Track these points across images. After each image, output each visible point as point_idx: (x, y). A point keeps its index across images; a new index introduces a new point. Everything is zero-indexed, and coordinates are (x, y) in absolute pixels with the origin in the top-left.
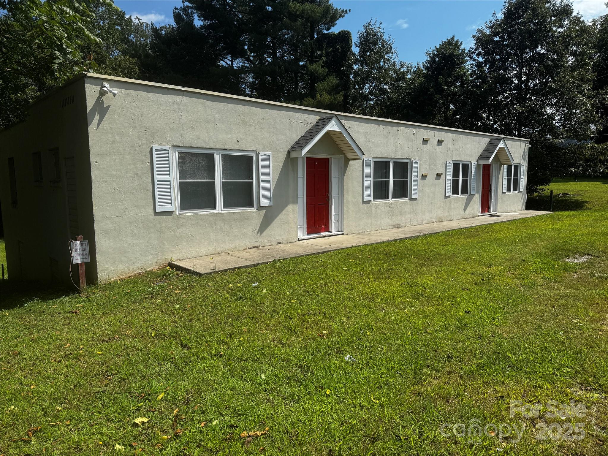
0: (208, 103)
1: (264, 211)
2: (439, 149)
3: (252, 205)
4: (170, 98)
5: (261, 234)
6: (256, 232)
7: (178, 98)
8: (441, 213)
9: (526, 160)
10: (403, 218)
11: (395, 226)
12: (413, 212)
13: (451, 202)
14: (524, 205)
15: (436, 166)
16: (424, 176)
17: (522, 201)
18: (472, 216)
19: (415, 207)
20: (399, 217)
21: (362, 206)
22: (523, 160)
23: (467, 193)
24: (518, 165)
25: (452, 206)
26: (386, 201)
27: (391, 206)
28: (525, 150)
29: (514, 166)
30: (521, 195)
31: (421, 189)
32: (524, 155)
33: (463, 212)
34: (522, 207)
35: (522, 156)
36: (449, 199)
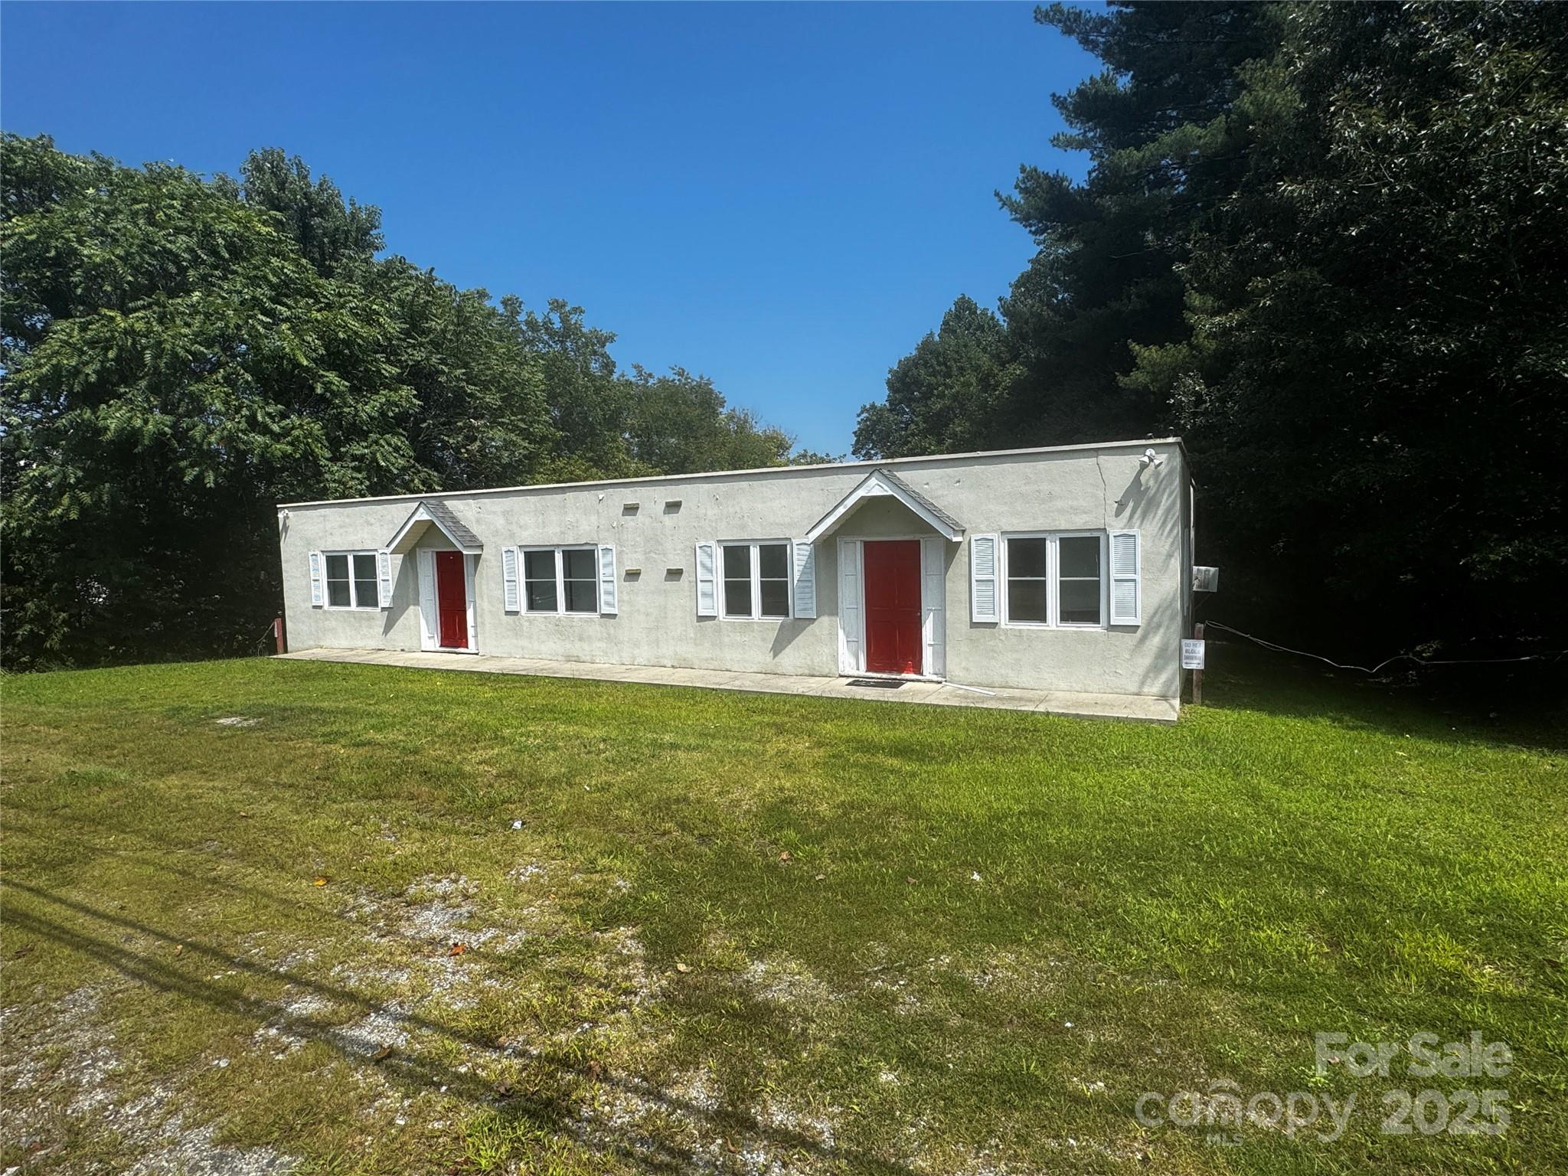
5: (385, 636)
6: (381, 633)
8: (687, 650)
9: (1160, 512)
10: (585, 646)
11: (569, 659)
12: (610, 639)
13: (718, 630)
14: (1164, 677)
15: (664, 555)
16: (633, 575)
17: (1145, 661)
18: (807, 672)
19: (612, 631)
20: (578, 644)
21: (505, 618)
22: (1131, 517)
23: (787, 615)
24: (1095, 534)
25: (726, 640)
26: (551, 614)
27: (558, 623)
28: (1143, 479)
29: (1061, 539)
30: (1131, 639)
31: (626, 598)
32: (1137, 498)
33: (769, 657)
34: (1143, 683)
35: (1121, 505)
36: (710, 622)
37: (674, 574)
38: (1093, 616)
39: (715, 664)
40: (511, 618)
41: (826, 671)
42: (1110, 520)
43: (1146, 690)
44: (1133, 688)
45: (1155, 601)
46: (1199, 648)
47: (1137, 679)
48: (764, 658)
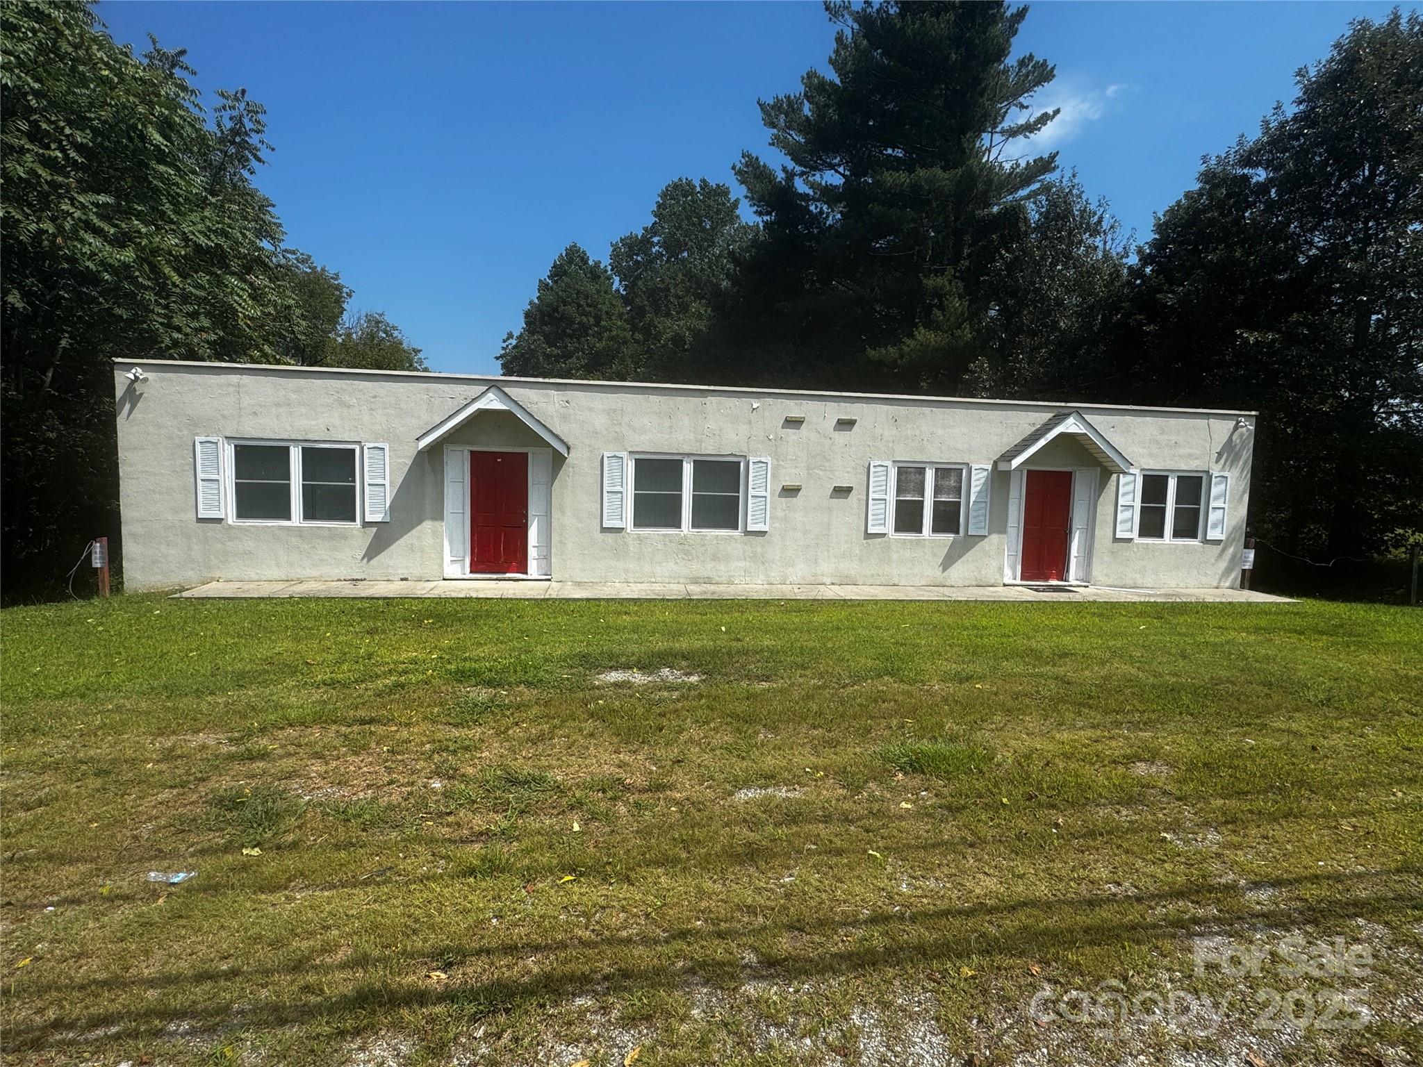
0: (281, 381)
1: (375, 529)
2: (842, 437)
3: (353, 519)
4: (223, 379)
5: (368, 561)
6: (359, 557)
7: (235, 378)
8: (851, 567)
9: (1241, 463)
10: (722, 567)
11: (695, 581)
12: (754, 557)
13: (887, 547)
14: (1233, 575)
15: (832, 472)
16: (790, 491)
17: (1223, 565)
18: (974, 583)
19: (759, 550)
20: (710, 565)
21: (599, 536)
22: (1225, 464)
23: (958, 532)
24: (1200, 475)
25: (895, 556)
26: (671, 531)
27: (683, 541)
28: (1234, 438)
29: (1178, 477)
30: (1217, 549)
31: (780, 514)
32: (1228, 451)
33: (938, 572)
34: (1220, 580)
35: (1220, 454)
36: (879, 540)
37: (842, 492)
38: (1194, 535)
39: (883, 580)
40: (610, 537)
41: (992, 581)
42: (1213, 465)
43: (1222, 584)
44: (1215, 585)
45: (1233, 523)
46: (1251, 555)
47: (1217, 577)
48: (935, 573)
